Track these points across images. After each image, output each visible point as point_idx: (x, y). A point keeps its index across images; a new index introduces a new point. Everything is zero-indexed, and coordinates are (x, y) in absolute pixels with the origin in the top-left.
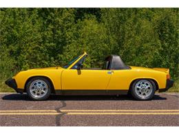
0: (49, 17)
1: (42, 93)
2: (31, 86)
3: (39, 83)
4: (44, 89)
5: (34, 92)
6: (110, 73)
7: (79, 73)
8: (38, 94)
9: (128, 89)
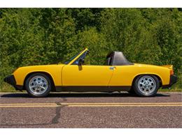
0: (50, 27)
1: (42, 90)
2: (30, 83)
3: (39, 79)
4: (44, 86)
5: (34, 89)
6: (112, 69)
7: (80, 69)
8: (38, 91)
9: (131, 85)
